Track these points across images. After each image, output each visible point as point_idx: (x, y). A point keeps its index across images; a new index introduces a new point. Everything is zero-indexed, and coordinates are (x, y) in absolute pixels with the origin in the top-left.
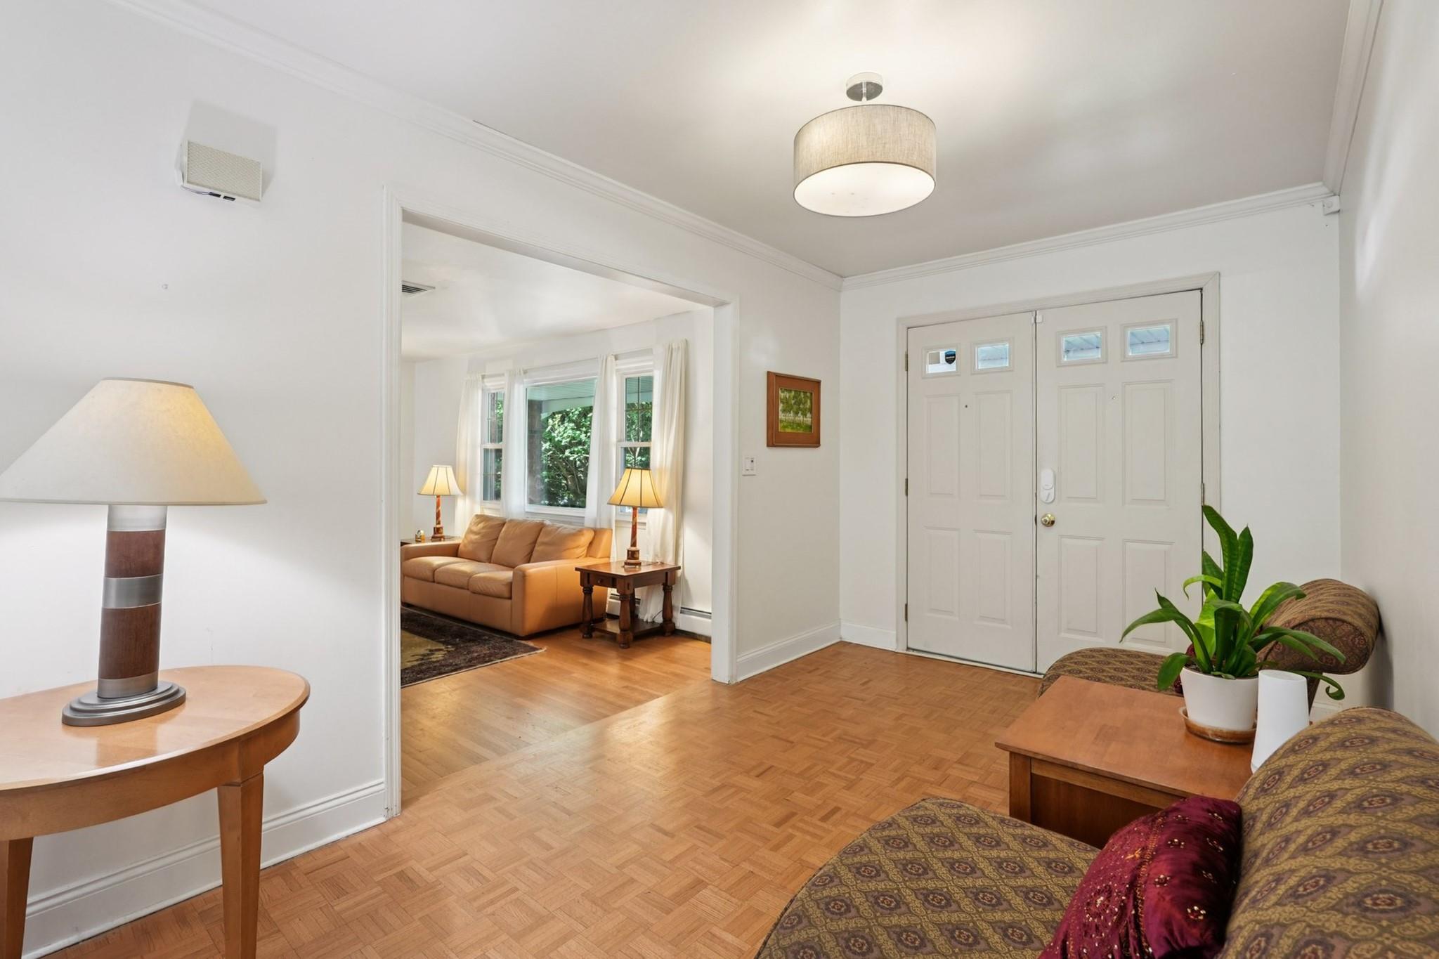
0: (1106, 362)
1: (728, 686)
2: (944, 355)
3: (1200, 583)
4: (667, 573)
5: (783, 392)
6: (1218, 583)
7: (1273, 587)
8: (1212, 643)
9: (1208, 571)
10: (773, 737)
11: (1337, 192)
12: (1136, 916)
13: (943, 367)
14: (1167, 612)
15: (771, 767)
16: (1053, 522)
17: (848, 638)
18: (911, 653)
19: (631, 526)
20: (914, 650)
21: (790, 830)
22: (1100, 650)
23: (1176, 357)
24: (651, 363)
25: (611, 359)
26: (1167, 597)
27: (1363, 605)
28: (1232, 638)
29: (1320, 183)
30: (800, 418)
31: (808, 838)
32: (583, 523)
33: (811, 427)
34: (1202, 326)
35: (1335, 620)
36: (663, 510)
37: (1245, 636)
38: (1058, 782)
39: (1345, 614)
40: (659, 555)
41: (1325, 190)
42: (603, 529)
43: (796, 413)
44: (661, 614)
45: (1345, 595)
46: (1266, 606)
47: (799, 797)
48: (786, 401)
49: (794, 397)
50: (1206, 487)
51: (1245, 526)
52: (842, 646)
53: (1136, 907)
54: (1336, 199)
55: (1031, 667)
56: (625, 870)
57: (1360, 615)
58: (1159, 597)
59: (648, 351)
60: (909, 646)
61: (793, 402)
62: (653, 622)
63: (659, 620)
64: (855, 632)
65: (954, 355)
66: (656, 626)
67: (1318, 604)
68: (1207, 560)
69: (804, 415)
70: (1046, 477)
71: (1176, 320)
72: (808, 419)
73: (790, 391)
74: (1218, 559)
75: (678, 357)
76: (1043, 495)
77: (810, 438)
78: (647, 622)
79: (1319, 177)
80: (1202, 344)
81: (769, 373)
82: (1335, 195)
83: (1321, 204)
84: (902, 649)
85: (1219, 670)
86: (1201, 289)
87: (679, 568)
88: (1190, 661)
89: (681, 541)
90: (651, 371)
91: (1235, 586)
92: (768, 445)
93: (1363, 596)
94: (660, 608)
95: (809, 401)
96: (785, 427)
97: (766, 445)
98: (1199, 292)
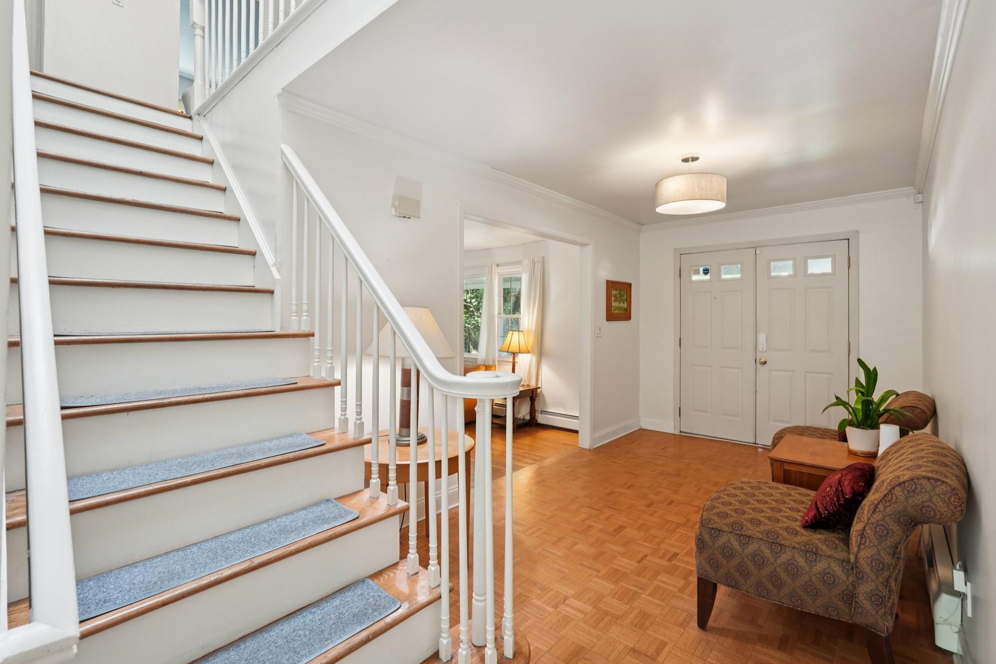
0: (796, 277)
1: (589, 450)
2: (702, 270)
3: (854, 391)
4: (533, 391)
5: (614, 291)
6: (863, 390)
7: (886, 392)
8: (860, 415)
9: (858, 386)
10: (627, 472)
11: (921, 192)
12: (842, 490)
13: (701, 277)
14: (839, 402)
15: (632, 485)
16: (765, 363)
17: (645, 427)
18: (683, 434)
19: (512, 364)
20: (684, 433)
21: (654, 509)
22: (800, 427)
23: (835, 275)
24: (521, 269)
25: (494, 266)
26: (839, 397)
27: (927, 401)
28: (869, 413)
29: (912, 187)
30: (621, 304)
31: (665, 512)
32: (477, 362)
33: (627, 309)
34: (849, 259)
35: (913, 407)
36: (529, 355)
37: (874, 412)
38: (796, 471)
39: (918, 404)
40: (526, 381)
41: (914, 190)
42: (490, 365)
43: (620, 302)
44: (529, 414)
45: (919, 397)
46: (883, 399)
47: (652, 496)
48: (615, 296)
49: (619, 293)
50: (851, 345)
51: (874, 367)
52: (642, 430)
53: (841, 487)
54: (920, 195)
55: (752, 441)
56: (586, 522)
57: (925, 406)
58: (836, 397)
59: (519, 263)
60: (682, 430)
61: (618, 296)
62: (524, 419)
63: (528, 417)
64: (649, 422)
65: (708, 270)
66: (525, 421)
67: (907, 401)
68: (857, 381)
69: (624, 303)
70: (762, 338)
71: (835, 255)
72: (625, 305)
73: (617, 290)
74: (863, 380)
75: (538, 267)
76: (760, 348)
77: (626, 315)
78: (520, 419)
79: (912, 184)
80: (849, 269)
81: (608, 281)
82: (920, 193)
83: (913, 197)
84: (677, 432)
85: (863, 426)
86: (848, 239)
87: (539, 388)
88: (851, 424)
89: (540, 372)
90: (521, 274)
91: (870, 392)
92: (607, 320)
93: (928, 398)
94: (528, 410)
95: (626, 295)
96: (615, 310)
97: (605, 320)
98: (847, 241)
